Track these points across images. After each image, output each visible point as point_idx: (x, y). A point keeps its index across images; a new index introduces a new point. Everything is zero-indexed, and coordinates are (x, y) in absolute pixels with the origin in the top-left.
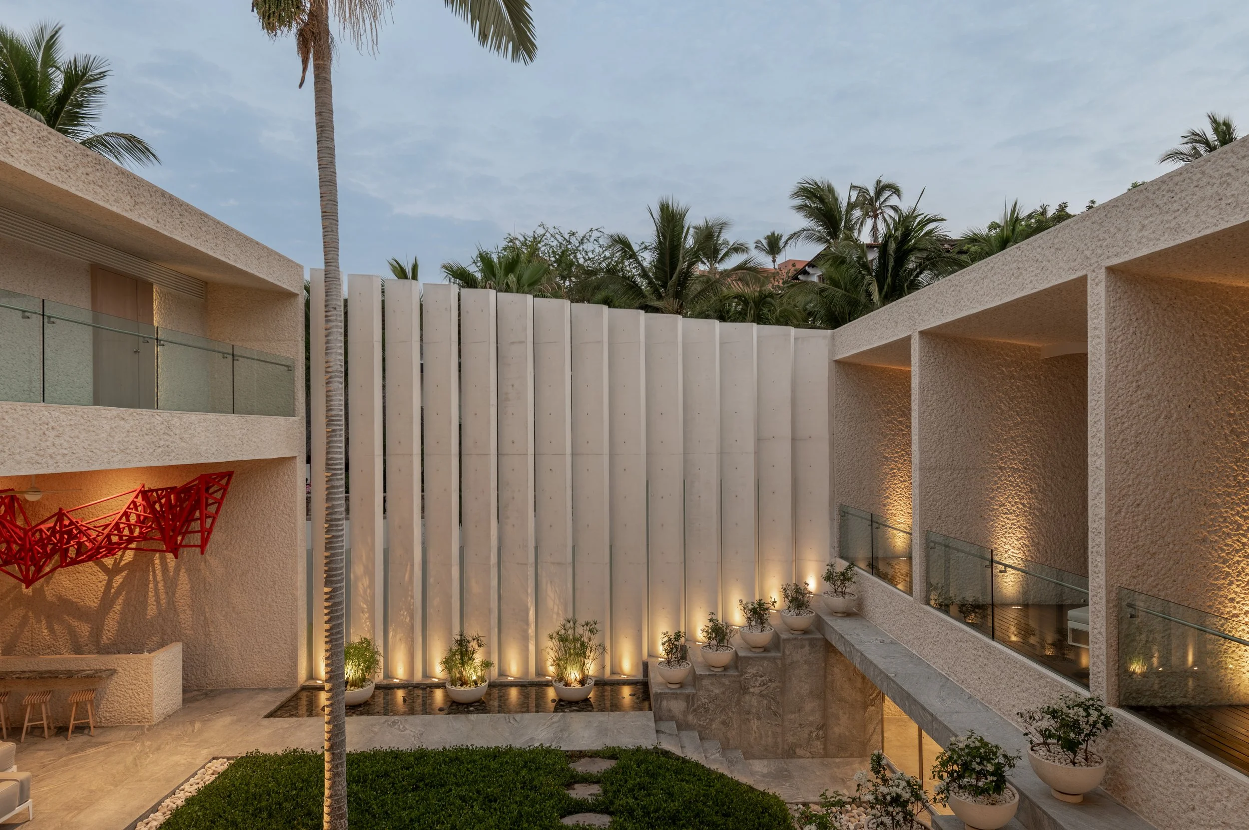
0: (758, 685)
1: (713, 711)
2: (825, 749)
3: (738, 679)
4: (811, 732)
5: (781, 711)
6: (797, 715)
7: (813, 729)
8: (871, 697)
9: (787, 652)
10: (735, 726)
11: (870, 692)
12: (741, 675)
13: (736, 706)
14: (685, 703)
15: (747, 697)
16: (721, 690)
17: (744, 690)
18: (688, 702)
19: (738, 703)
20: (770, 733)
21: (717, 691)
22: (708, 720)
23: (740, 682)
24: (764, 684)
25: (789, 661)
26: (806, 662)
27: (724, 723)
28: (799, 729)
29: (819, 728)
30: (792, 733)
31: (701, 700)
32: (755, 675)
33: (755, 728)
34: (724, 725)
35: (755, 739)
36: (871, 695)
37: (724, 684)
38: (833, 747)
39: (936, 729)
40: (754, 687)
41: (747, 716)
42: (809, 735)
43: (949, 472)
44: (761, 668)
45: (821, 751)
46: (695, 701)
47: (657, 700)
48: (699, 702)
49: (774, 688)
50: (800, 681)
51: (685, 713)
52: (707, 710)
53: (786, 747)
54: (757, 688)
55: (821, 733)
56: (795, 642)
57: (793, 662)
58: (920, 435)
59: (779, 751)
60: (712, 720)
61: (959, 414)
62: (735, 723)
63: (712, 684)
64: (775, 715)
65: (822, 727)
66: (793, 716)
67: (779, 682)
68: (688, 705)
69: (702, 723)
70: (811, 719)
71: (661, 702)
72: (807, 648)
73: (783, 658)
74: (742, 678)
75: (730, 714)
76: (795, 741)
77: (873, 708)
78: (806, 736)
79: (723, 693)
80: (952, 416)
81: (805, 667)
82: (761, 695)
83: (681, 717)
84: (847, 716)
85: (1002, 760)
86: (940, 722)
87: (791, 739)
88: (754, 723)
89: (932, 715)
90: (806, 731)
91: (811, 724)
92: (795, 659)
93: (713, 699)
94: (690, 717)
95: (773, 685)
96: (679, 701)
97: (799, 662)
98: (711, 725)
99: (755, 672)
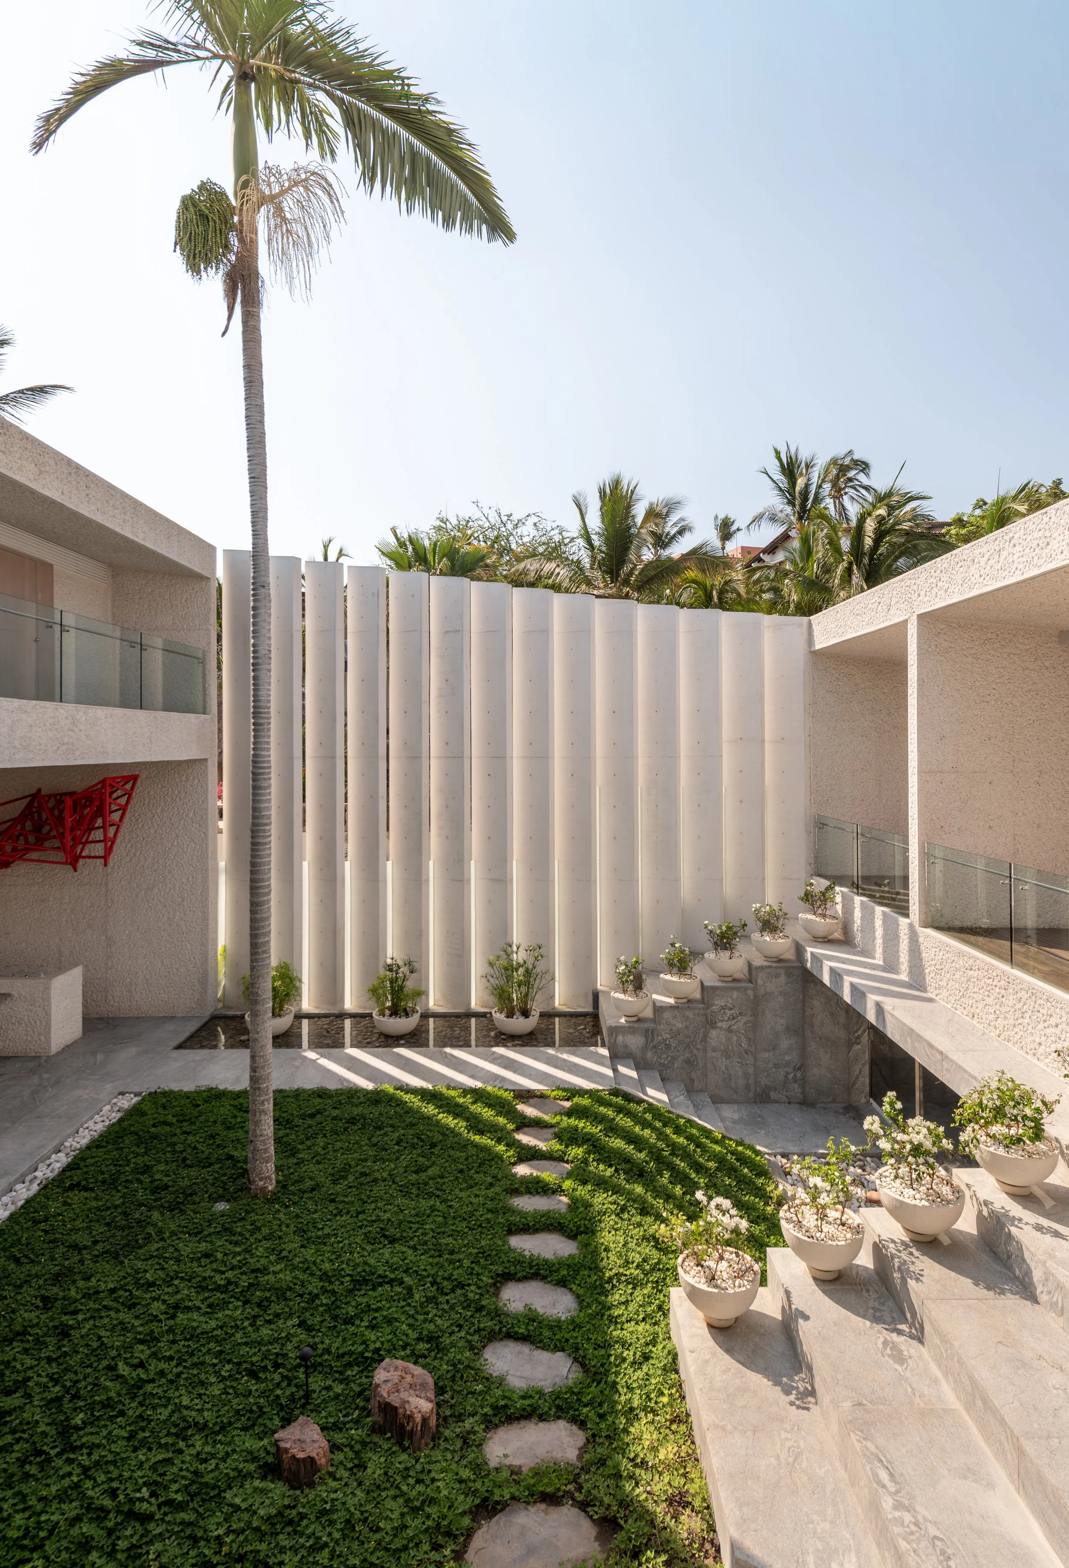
0: (726, 1019)
1: (675, 1048)
2: (803, 1093)
3: (703, 1012)
4: (788, 1073)
5: (752, 1049)
6: (771, 1053)
7: (790, 1070)
8: (857, 1035)
9: (760, 982)
10: (701, 1065)
11: (856, 1028)
12: (708, 1008)
13: (701, 1041)
14: (644, 1039)
15: (714, 1033)
16: (685, 1024)
17: (711, 1025)
18: (646, 1037)
19: (704, 1039)
20: (740, 1073)
21: (680, 1025)
22: (669, 1059)
23: (706, 1015)
24: (734, 1019)
25: (762, 993)
26: (781, 993)
27: (688, 1062)
28: (774, 1070)
29: (796, 1069)
30: (765, 1074)
31: (661, 1035)
32: (723, 1008)
33: (723, 1068)
35: (724, 1080)
36: (857, 1032)
37: (687, 1017)
38: (813, 1090)
39: (947, 1070)
40: (722, 1021)
41: (714, 1054)
42: (786, 1077)
43: (953, 776)
44: (729, 999)
45: (799, 1095)
46: (655, 1036)
47: (611, 1034)
48: (660, 1038)
49: (745, 1023)
50: (775, 1015)
51: (644, 1049)
52: (668, 1047)
53: (759, 1090)
54: (725, 1023)
55: (798, 1074)
56: (769, 971)
57: (766, 995)
59: (751, 1096)
60: (674, 1058)
62: (700, 1061)
63: (675, 1017)
64: (747, 1053)
65: (801, 1067)
66: (767, 1055)
67: (752, 1016)
68: (647, 1041)
69: (663, 1061)
70: (787, 1058)
71: (615, 1036)
72: (783, 977)
73: (755, 989)
74: (708, 1011)
75: (695, 1051)
76: (769, 1083)
77: (859, 1047)
78: (782, 1078)
79: (687, 1027)
81: (781, 999)
82: (730, 1030)
83: (639, 1053)
84: (828, 1056)
85: (1039, 1104)
86: (952, 1061)
87: (764, 1081)
88: (722, 1062)
89: (941, 1053)
90: (782, 1072)
91: (788, 1064)
92: (768, 990)
93: (676, 1034)
94: (649, 1055)
95: (745, 1019)
96: (637, 1035)
97: (773, 993)
98: (673, 1064)
99: (724, 1004)
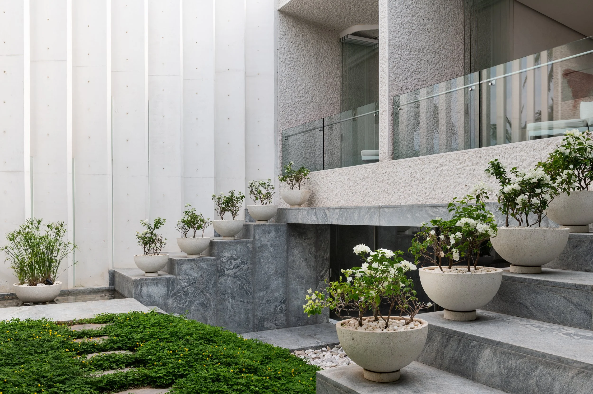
0: (232, 267)
1: (192, 294)
2: (287, 320)
3: (215, 262)
4: (276, 306)
5: (251, 290)
6: (265, 292)
7: (278, 304)
8: (321, 274)
9: (257, 237)
10: (212, 306)
11: (321, 269)
12: (218, 259)
13: (213, 287)
14: (166, 288)
15: (223, 279)
16: (200, 273)
17: (220, 272)
18: (168, 287)
19: (215, 285)
20: (242, 310)
21: (196, 275)
22: (187, 303)
23: (217, 265)
24: (238, 267)
25: (258, 245)
26: (272, 245)
27: (202, 304)
28: (267, 305)
29: (282, 303)
30: (260, 308)
31: (181, 284)
32: (230, 259)
33: (230, 307)
34: (202, 306)
35: (231, 316)
36: (321, 272)
37: (202, 267)
38: (293, 318)
40: (229, 269)
41: (223, 297)
42: (275, 309)
43: (408, 52)
44: (235, 251)
45: (284, 322)
46: (175, 285)
47: (138, 286)
48: (179, 286)
49: (247, 270)
50: (268, 262)
51: (166, 297)
52: (186, 293)
53: (256, 322)
54: (231, 271)
55: (284, 306)
56: (263, 228)
57: (261, 246)
58: (389, 16)
59: (250, 326)
60: (191, 302)
61: (414, 5)
62: (212, 303)
63: (191, 268)
64: (247, 293)
65: (286, 301)
66: (261, 294)
67: (251, 264)
68: (168, 290)
69: (181, 306)
70: (276, 295)
71: (141, 288)
72: (273, 233)
73: (253, 243)
74: (218, 262)
75: (208, 295)
76: (264, 315)
78: (272, 310)
79: (202, 276)
80: (410, 6)
81: (272, 250)
82: (235, 276)
83: (161, 301)
87: (260, 314)
88: (229, 302)
90: (272, 306)
91: (276, 299)
92: (263, 243)
93: (192, 282)
94: (170, 301)
95: (245, 267)
96: (160, 286)
97: (266, 245)
98: (190, 307)
99: (230, 255)
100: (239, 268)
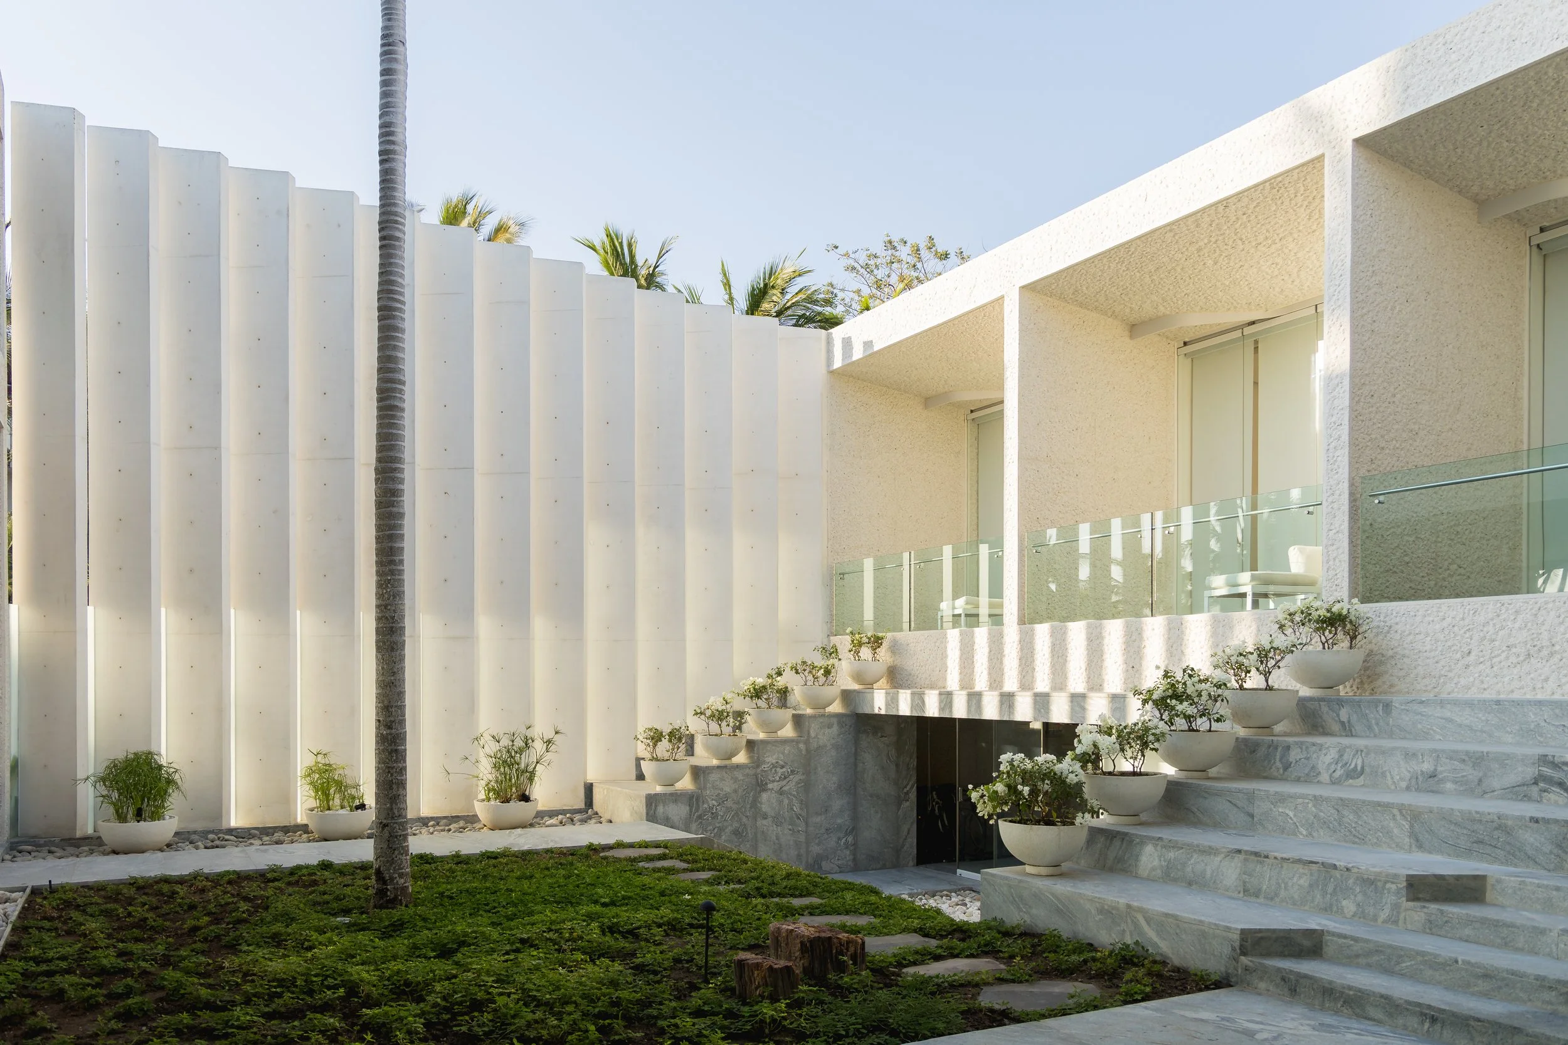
0: (778, 778)
1: (722, 816)
2: (854, 860)
3: (754, 771)
4: (840, 839)
5: (805, 813)
6: (823, 817)
7: (841, 835)
8: (905, 790)
9: (813, 734)
10: (750, 836)
11: (905, 783)
12: (758, 766)
13: (751, 808)
14: (688, 808)
15: (765, 796)
16: (733, 787)
17: (761, 786)
18: (691, 806)
19: (754, 804)
20: (792, 843)
21: (728, 789)
22: (716, 831)
23: (756, 775)
24: (785, 778)
25: (815, 745)
26: (833, 746)
28: (826, 836)
29: (847, 834)
30: (817, 841)
31: (708, 802)
32: (774, 766)
33: (774, 837)
34: (736, 835)
36: (906, 787)
37: (737, 778)
38: (864, 857)
40: (773, 781)
41: (764, 822)
42: (837, 843)
44: (781, 756)
45: (850, 863)
46: (701, 804)
48: (706, 806)
49: (798, 783)
50: (826, 772)
51: (689, 817)
52: (715, 816)
53: (810, 861)
54: (776, 783)
55: (850, 839)
56: (822, 720)
57: (818, 748)
60: (721, 830)
62: (749, 832)
63: (722, 780)
64: (799, 818)
65: (853, 831)
66: (819, 819)
67: (803, 774)
68: (691, 810)
70: (839, 821)
71: (656, 806)
72: (836, 727)
73: (807, 742)
74: (759, 771)
75: (744, 820)
76: (822, 851)
77: (908, 803)
78: (833, 844)
79: (735, 791)
81: (833, 753)
82: (782, 792)
84: (879, 815)
87: (816, 850)
88: (773, 831)
90: (833, 838)
91: (839, 828)
92: (821, 743)
93: (722, 800)
95: (797, 778)
96: (680, 804)
97: (826, 746)
98: (720, 836)
99: (774, 761)
100: (787, 780)
